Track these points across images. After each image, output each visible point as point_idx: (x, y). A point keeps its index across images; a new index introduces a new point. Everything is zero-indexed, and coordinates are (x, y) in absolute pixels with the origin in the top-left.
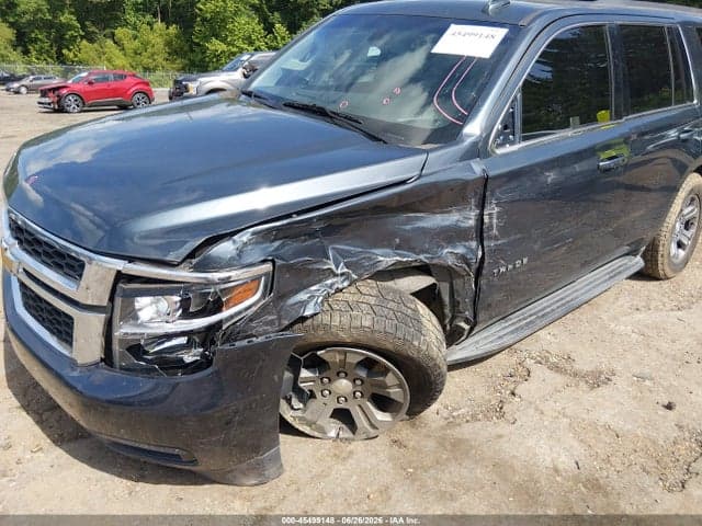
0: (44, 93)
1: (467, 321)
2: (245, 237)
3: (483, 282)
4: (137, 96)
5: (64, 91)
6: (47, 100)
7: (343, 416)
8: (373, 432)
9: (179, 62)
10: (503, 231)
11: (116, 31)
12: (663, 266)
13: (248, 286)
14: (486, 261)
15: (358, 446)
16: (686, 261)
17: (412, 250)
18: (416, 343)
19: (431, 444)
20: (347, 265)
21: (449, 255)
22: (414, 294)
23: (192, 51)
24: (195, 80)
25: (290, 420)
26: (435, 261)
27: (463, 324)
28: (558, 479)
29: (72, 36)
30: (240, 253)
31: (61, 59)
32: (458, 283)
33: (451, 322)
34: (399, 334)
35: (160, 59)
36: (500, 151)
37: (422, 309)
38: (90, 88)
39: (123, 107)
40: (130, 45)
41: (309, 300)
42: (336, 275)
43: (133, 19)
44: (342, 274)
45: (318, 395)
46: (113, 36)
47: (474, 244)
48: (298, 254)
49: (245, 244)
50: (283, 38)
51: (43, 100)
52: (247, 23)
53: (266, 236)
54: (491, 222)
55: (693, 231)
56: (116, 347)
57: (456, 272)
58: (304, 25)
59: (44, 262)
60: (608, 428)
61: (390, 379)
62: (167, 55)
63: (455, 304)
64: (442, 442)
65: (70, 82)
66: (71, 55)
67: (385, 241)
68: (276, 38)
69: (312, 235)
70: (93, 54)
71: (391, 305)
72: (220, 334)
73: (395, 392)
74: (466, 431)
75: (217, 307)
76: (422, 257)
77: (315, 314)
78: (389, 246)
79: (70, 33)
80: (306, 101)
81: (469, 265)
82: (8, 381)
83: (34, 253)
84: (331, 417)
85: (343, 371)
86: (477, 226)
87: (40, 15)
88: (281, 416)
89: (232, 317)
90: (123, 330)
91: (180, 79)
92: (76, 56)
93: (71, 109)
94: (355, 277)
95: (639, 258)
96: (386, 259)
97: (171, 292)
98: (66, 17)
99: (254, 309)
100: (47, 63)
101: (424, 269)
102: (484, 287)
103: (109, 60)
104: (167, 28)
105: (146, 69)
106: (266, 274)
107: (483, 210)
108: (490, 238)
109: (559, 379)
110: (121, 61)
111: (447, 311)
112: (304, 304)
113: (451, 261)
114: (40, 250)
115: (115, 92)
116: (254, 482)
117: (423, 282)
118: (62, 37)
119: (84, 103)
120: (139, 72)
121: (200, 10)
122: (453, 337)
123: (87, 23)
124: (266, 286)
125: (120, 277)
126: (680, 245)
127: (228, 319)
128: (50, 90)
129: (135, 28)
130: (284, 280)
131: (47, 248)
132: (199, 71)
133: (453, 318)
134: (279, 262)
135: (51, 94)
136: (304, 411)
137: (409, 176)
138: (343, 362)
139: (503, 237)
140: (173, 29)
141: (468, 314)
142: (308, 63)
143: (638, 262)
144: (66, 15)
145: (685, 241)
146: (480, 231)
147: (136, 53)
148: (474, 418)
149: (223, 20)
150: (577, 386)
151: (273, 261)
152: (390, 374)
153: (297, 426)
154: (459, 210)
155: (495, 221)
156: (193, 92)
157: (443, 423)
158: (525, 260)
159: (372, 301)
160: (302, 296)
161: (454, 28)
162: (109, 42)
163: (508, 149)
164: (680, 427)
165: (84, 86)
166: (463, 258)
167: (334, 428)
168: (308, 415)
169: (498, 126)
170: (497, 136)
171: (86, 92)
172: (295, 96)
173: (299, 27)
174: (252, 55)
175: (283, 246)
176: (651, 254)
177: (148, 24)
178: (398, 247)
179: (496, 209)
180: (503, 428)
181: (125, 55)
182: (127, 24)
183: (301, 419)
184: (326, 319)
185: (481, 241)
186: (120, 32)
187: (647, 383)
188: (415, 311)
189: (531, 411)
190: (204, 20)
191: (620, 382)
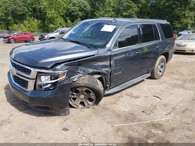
0: (5, 38)
1: (109, 85)
2: (63, 65)
3: (111, 76)
4: (30, 39)
5: (10, 38)
6: (6, 40)
7: (82, 103)
8: (88, 106)
9: (41, 30)
10: (115, 66)
11: (24, 22)
12: (156, 76)
13: (63, 74)
14: (112, 72)
15: (86, 109)
16: (162, 75)
17: (96, 69)
18: (96, 86)
19: (101, 108)
20: (83, 71)
21: (104, 70)
22: (97, 78)
23: (45, 27)
24: (46, 35)
25: (71, 104)
26: (101, 72)
27: (108, 85)
28: (125, 113)
29: (11, 23)
30: (62, 68)
31: (8, 29)
32: (106, 77)
33: (106, 85)
34: (93, 85)
35: (36, 29)
36: (113, 50)
37: (98, 80)
38: (17, 37)
39: (26, 42)
40: (28, 25)
41: (75, 78)
42: (80, 73)
43: (28, 19)
44: (82, 73)
45: (77, 98)
46: (23, 23)
47: (109, 68)
48: (73, 69)
49: (63, 66)
50: (70, 24)
51: (4, 40)
52: (60, 20)
53: (67, 65)
54: (112, 64)
55: (163, 68)
56: (37, 86)
57: (106, 74)
58: (75, 20)
59: (22, 71)
60: (137, 105)
61: (91, 94)
62: (38, 28)
63: (106, 81)
64: (103, 108)
65: (12, 35)
66: (11, 28)
67: (91, 67)
68: (68, 24)
69: (75, 65)
70: (17, 28)
71: (92, 79)
72: (58, 83)
73: (93, 97)
74: (108, 106)
75: (57, 78)
76: (98, 71)
77: (76, 81)
78: (91, 68)
79: (11, 22)
80: (74, 40)
81: (108, 73)
82: (7, 101)
83: (19, 70)
84: (80, 104)
85: (82, 93)
86: (109, 65)
87: (2, 17)
88: (69, 103)
89: (60, 80)
90: (39, 83)
91: (42, 34)
92: (12, 28)
93: (12, 42)
94: (84, 74)
95: (150, 74)
96: (91, 71)
97: (49, 75)
98: (10, 18)
99: (64, 79)
100: (4, 30)
101: (99, 73)
102: (112, 77)
103: (22, 29)
104: (38, 21)
105: (32, 32)
106: (67, 72)
107: (110, 61)
108: (112, 67)
109: (129, 97)
110: (25, 29)
111: (104, 83)
112: (74, 79)
113: (104, 72)
114: (21, 69)
115: (24, 38)
116: (64, 115)
117: (99, 76)
118: (8, 23)
119: (15, 40)
120: (30, 32)
121: (47, 16)
122: (105, 88)
123: (16, 19)
124: (66, 74)
125: (38, 72)
126: (160, 72)
127: (59, 80)
128: (6, 37)
129: (29, 21)
130: (70, 74)
131: (22, 68)
132: (47, 33)
133: (106, 84)
134: (69, 70)
135: (7, 38)
136: (74, 102)
137: (95, 54)
138: (82, 91)
139: (115, 67)
140: (39, 21)
141: (109, 83)
142: (75, 32)
143: (149, 75)
144: (10, 17)
145: (161, 71)
146: (110, 66)
147: (29, 27)
148: (110, 104)
149: (53, 19)
150: (132, 98)
151: (68, 70)
152: (91, 93)
153: (73, 105)
154: (106, 62)
155: (113, 64)
156: (46, 38)
157: (103, 105)
158: (121, 72)
159: (88, 78)
160: (73, 77)
161: (105, 26)
162: (22, 24)
163: (115, 50)
164: (152, 105)
165: (15, 37)
166: (107, 71)
167: (80, 106)
168: (75, 103)
169: (113, 45)
170: (113, 47)
171: (16, 38)
172: (72, 39)
173: (74, 21)
174: (62, 29)
175: (70, 67)
176: (153, 73)
177: (33, 20)
178: (93, 69)
179: (113, 62)
180: (115, 105)
181: (26, 28)
182: (27, 20)
183: (73, 104)
184: (78, 82)
185: (111, 68)
186: (25, 22)
187: (147, 98)
188: (96, 81)
189: (122, 103)
190: (48, 19)
191: (141, 98)
